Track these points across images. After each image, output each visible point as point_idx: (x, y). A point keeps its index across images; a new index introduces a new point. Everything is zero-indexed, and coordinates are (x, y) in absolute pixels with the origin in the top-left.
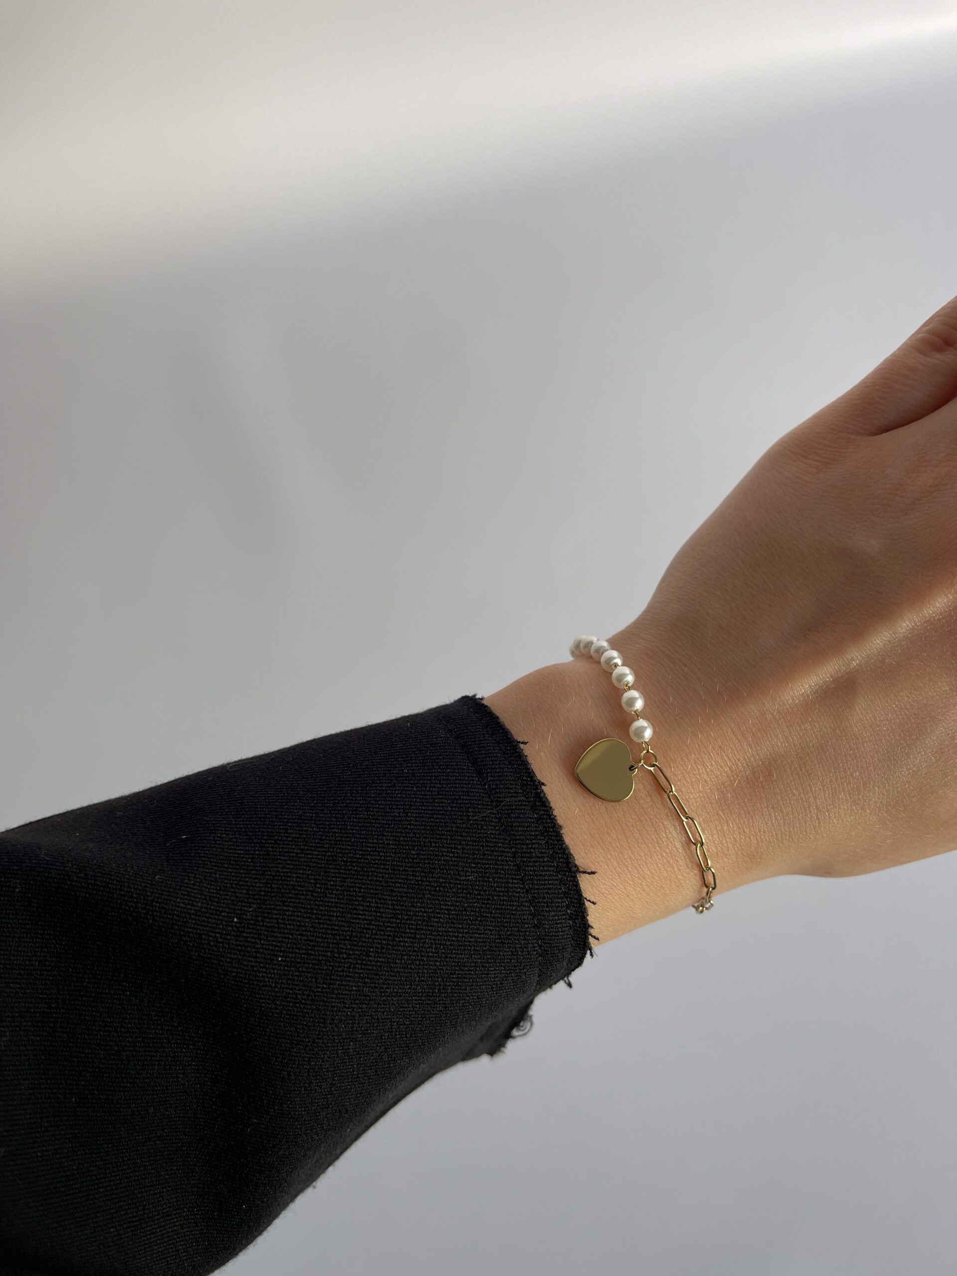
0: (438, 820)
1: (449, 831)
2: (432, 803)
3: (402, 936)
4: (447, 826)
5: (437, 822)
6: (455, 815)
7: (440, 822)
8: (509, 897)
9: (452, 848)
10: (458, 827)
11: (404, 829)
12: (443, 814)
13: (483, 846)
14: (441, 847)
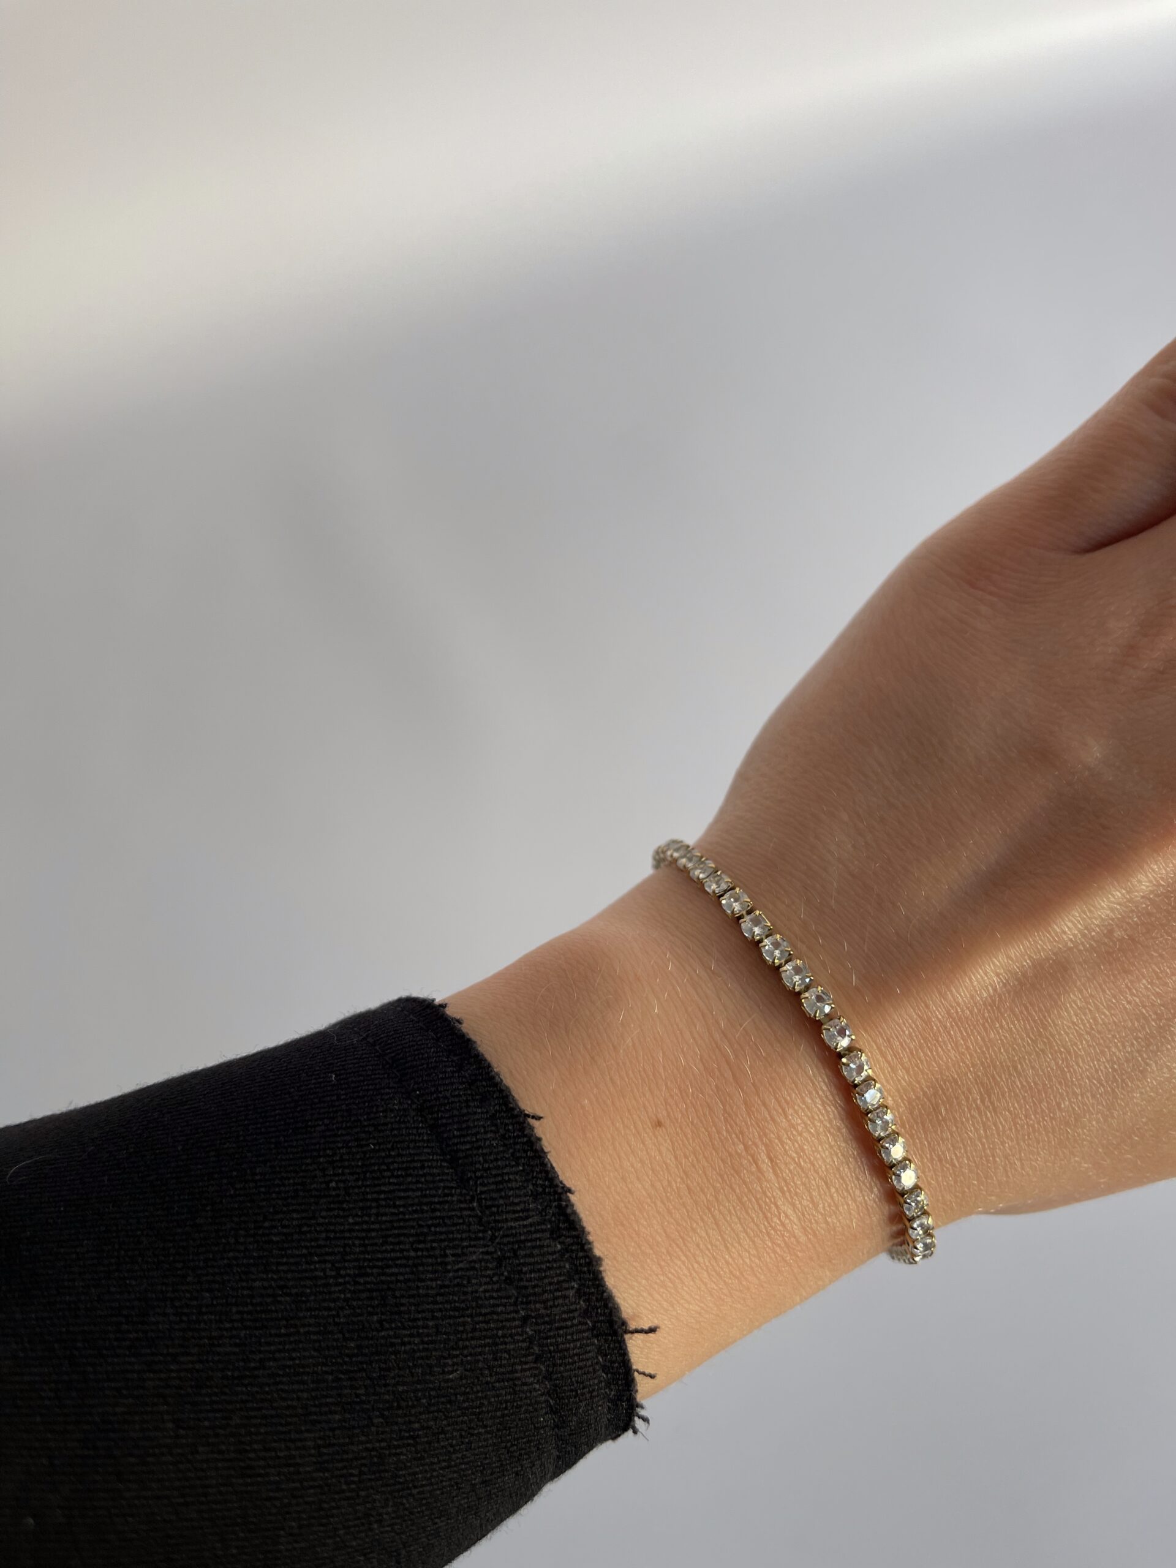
0: (393, 1278)
1: (413, 1296)
2: (382, 1245)
4: (410, 1288)
5: (392, 1282)
6: (423, 1265)
7: (398, 1281)
10: (428, 1288)
11: (334, 1301)
12: (401, 1266)
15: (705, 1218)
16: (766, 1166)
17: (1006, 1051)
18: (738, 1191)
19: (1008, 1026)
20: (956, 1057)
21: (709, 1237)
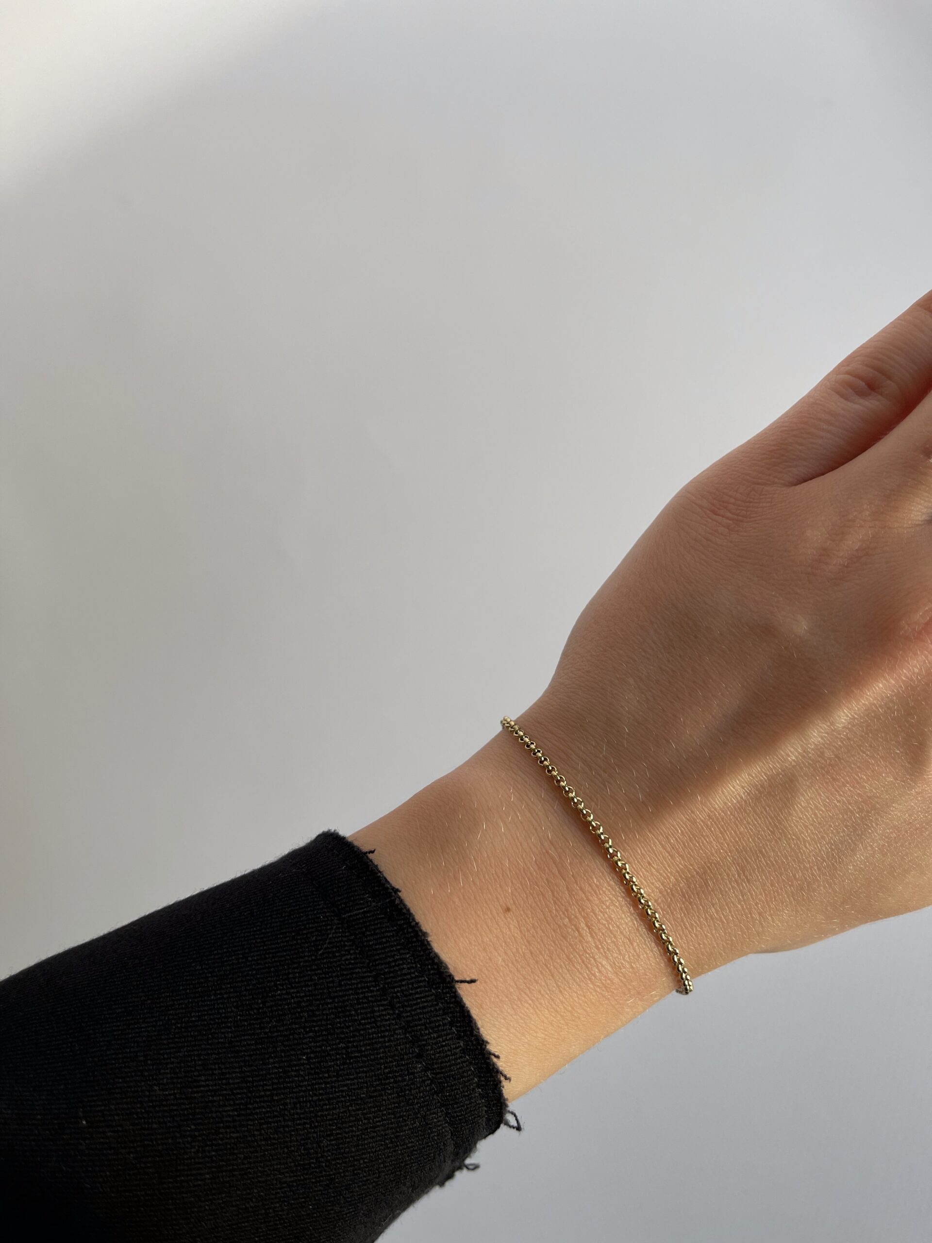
3: (257, 1102)
8: (378, 1027)
9: (302, 987)
13: (337, 976)
14: (289, 988)
15: (544, 973)
16: (585, 931)
17: (754, 840)
18: (566, 950)
19: (753, 822)
20: (717, 846)
21: (547, 985)
